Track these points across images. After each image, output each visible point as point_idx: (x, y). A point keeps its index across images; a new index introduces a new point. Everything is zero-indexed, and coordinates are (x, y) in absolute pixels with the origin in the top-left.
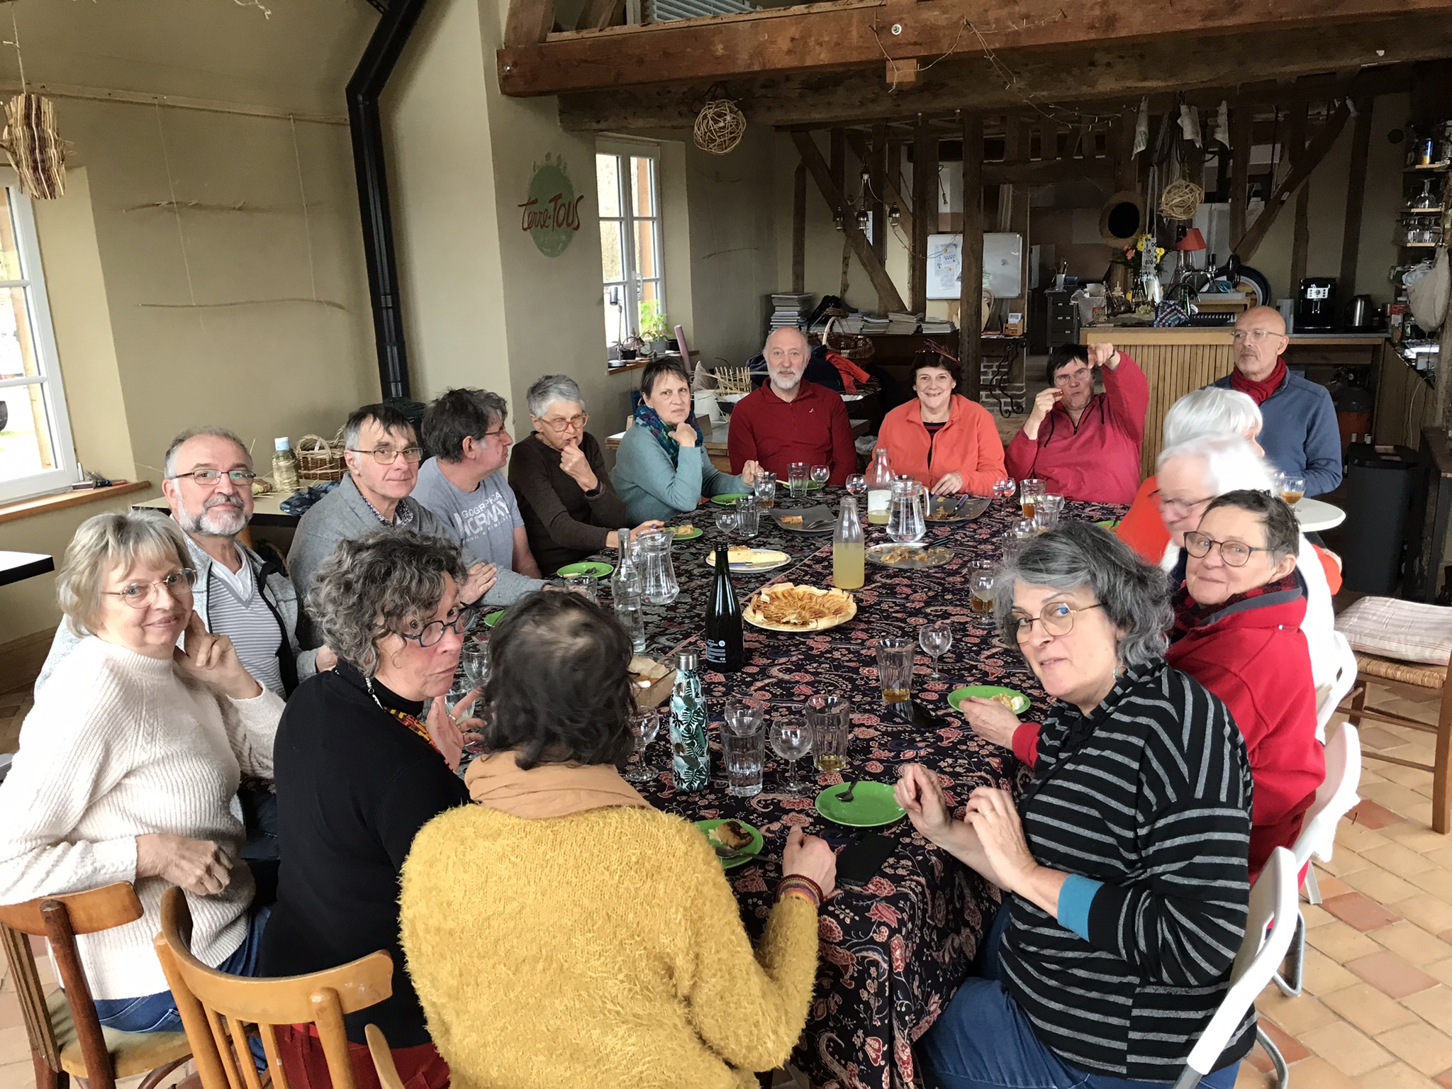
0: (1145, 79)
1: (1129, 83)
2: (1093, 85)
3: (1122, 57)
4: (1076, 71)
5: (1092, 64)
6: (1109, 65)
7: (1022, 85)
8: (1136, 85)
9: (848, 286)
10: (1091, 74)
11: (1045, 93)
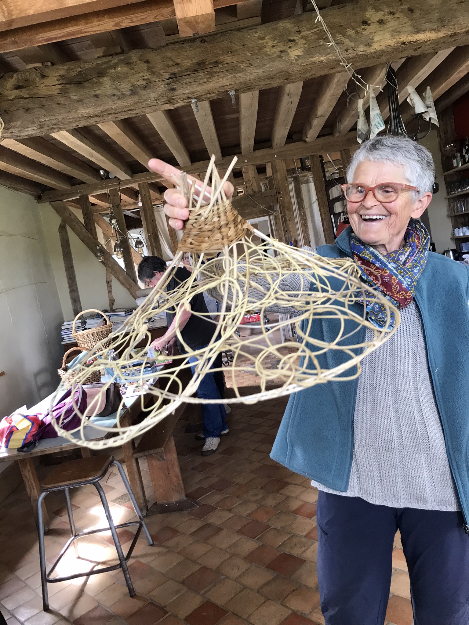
0: (418, 32)
1: (404, 38)
2: (369, 45)
3: (392, 13)
4: (350, 32)
5: (365, 23)
6: (381, 22)
7: (299, 52)
8: (410, 39)
9: (114, 301)
10: (366, 33)
11: (322, 58)
